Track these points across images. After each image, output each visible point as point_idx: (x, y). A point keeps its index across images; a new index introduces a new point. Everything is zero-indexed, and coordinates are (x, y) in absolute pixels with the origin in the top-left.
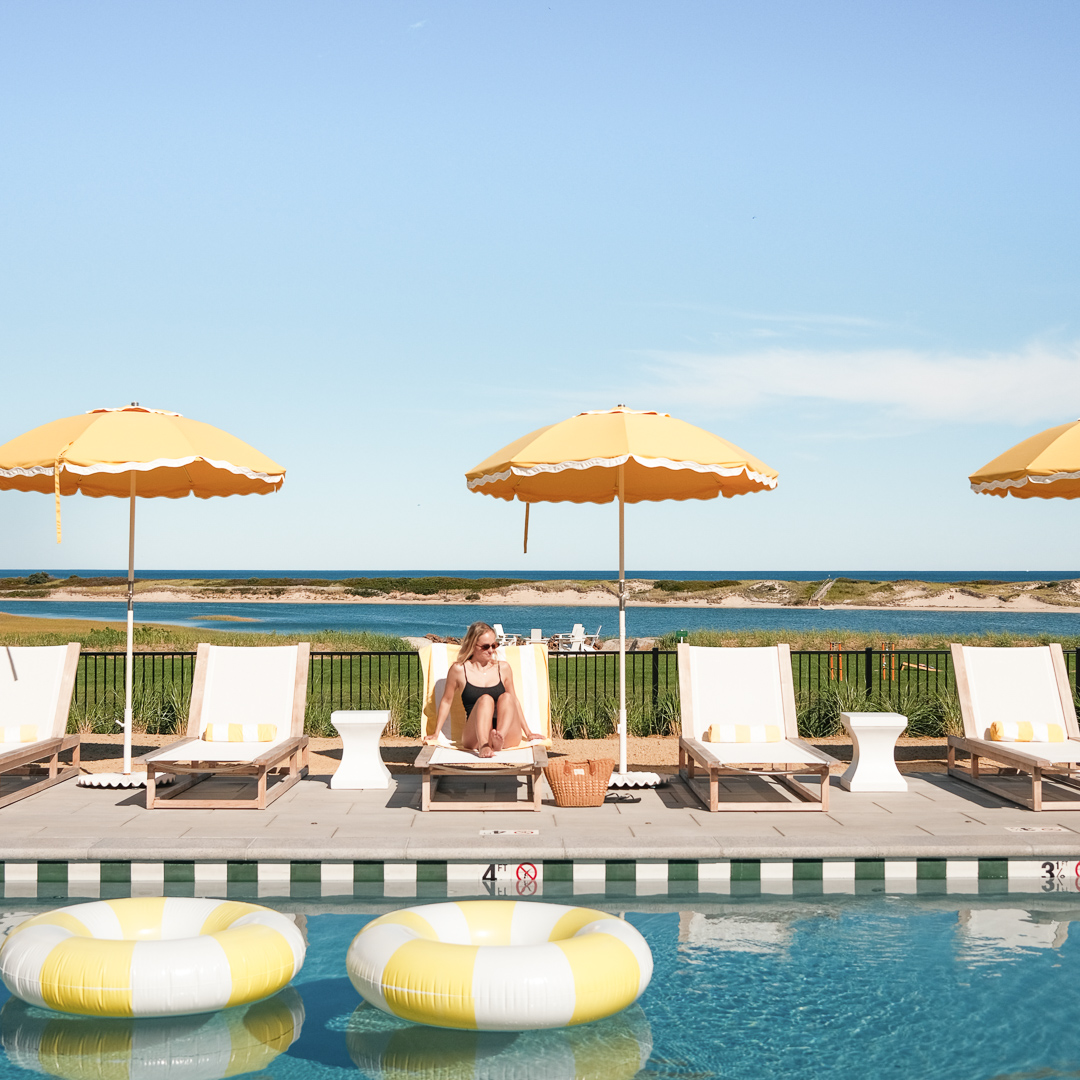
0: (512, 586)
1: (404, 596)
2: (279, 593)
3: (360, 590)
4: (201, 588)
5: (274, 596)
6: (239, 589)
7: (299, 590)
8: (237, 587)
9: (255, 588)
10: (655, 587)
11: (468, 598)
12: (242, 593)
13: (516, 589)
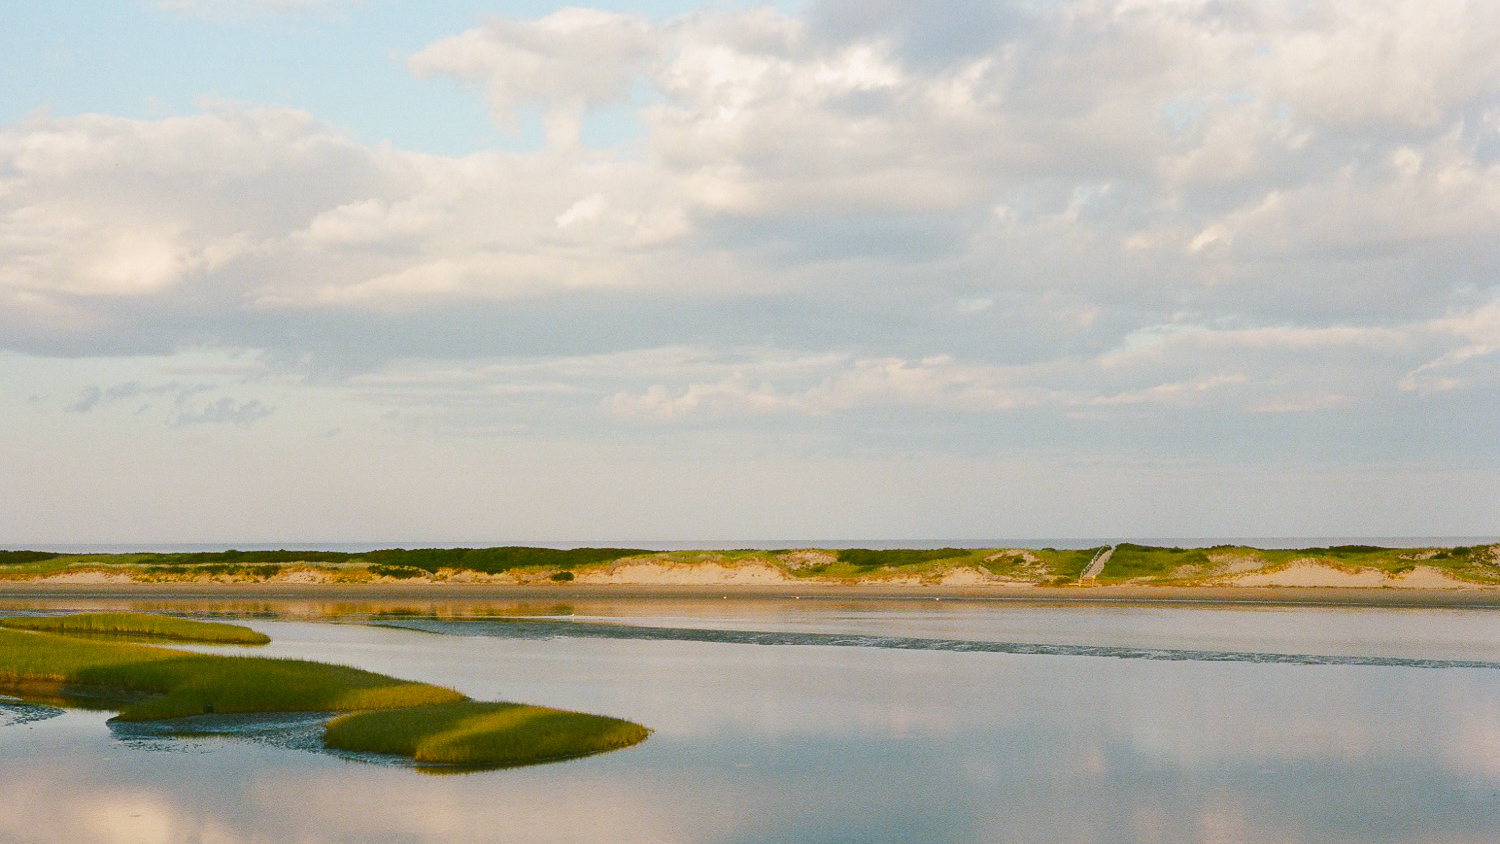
0: (623, 559)
1: (457, 576)
2: (267, 573)
3: (392, 568)
4: (151, 565)
5: (261, 579)
6: (207, 569)
7: (300, 570)
8: (205, 565)
9: (232, 565)
10: (839, 560)
11: (556, 578)
12: (214, 574)
13: (628, 563)
